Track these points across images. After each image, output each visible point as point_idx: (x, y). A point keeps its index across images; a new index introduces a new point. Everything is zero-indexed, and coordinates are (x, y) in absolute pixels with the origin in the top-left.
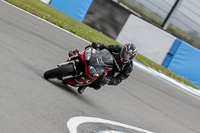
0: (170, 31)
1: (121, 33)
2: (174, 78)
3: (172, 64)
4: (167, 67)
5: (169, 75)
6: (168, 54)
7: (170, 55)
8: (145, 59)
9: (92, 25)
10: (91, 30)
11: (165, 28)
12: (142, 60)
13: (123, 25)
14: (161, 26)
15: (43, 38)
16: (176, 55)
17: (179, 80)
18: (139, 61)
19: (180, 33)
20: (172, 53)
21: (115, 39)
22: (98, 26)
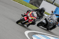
0: (55, 5)
7: (55, 12)
8: (48, 13)
9: (32, 4)
10: (31, 5)
11: (53, 4)
12: (47, 14)
13: (41, 4)
14: (52, 4)
15: (17, 8)
16: (57, 12)
18: (46, 14)
22: (33, 4)
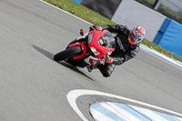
1: (116, 13)
2: (164, 53)
3: (162, 41)
4: (158, 44)
5: (160, 51)
6: (159, 32)
7: (161, 33)
11: (156, 8)
14: (153, 7)
16: (166, 33)
17: (169, 55)
19: (170, 13)
20: (162, 31)
21: (110, 19)
